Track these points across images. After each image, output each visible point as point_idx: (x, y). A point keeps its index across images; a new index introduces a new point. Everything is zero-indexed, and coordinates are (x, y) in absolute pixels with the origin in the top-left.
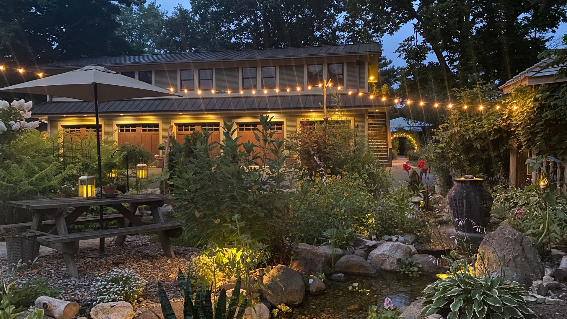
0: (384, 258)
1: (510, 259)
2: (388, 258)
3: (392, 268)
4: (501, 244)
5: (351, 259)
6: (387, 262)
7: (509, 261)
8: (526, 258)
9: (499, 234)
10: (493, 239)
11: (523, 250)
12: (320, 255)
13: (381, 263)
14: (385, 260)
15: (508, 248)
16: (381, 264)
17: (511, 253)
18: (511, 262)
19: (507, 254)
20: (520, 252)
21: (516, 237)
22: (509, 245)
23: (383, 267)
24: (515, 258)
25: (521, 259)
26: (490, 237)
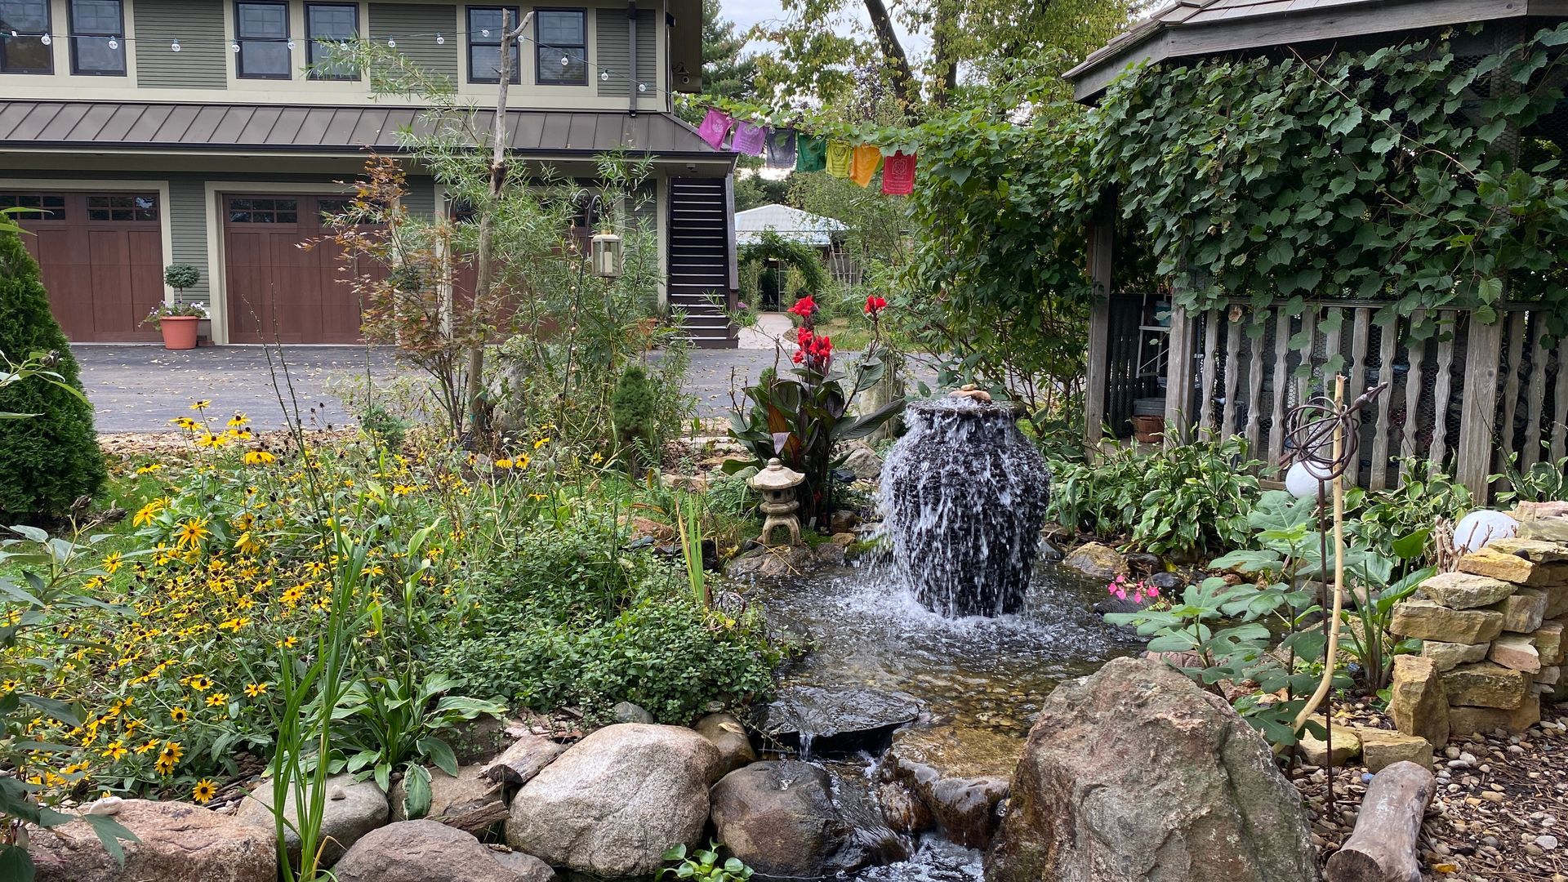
0: (581, 823)
1: (1171, 833)
2: (598, 819)
3: (620, 867)
4: (1126, 752)
5: (403, 854)
6: (596, 842)
7: (1164, 843)
8: (1245, 829)
9: (1116, 696)
10: (1083, 718)
11: (1231, 785)
12: (208, 865)
13: (565, 844)
14: (584, 829)
15: (1159, 778)
16: (568, 850)
17: (1175, 802)
18: (1173, 847)
19: (1156, 806)
20: (1217, 800)
21: (1197, 721)
22: (1167, 759)
23: (578, 860)
24: (1192, 828)
25: (1221, 838)
26: (1071, 706)
